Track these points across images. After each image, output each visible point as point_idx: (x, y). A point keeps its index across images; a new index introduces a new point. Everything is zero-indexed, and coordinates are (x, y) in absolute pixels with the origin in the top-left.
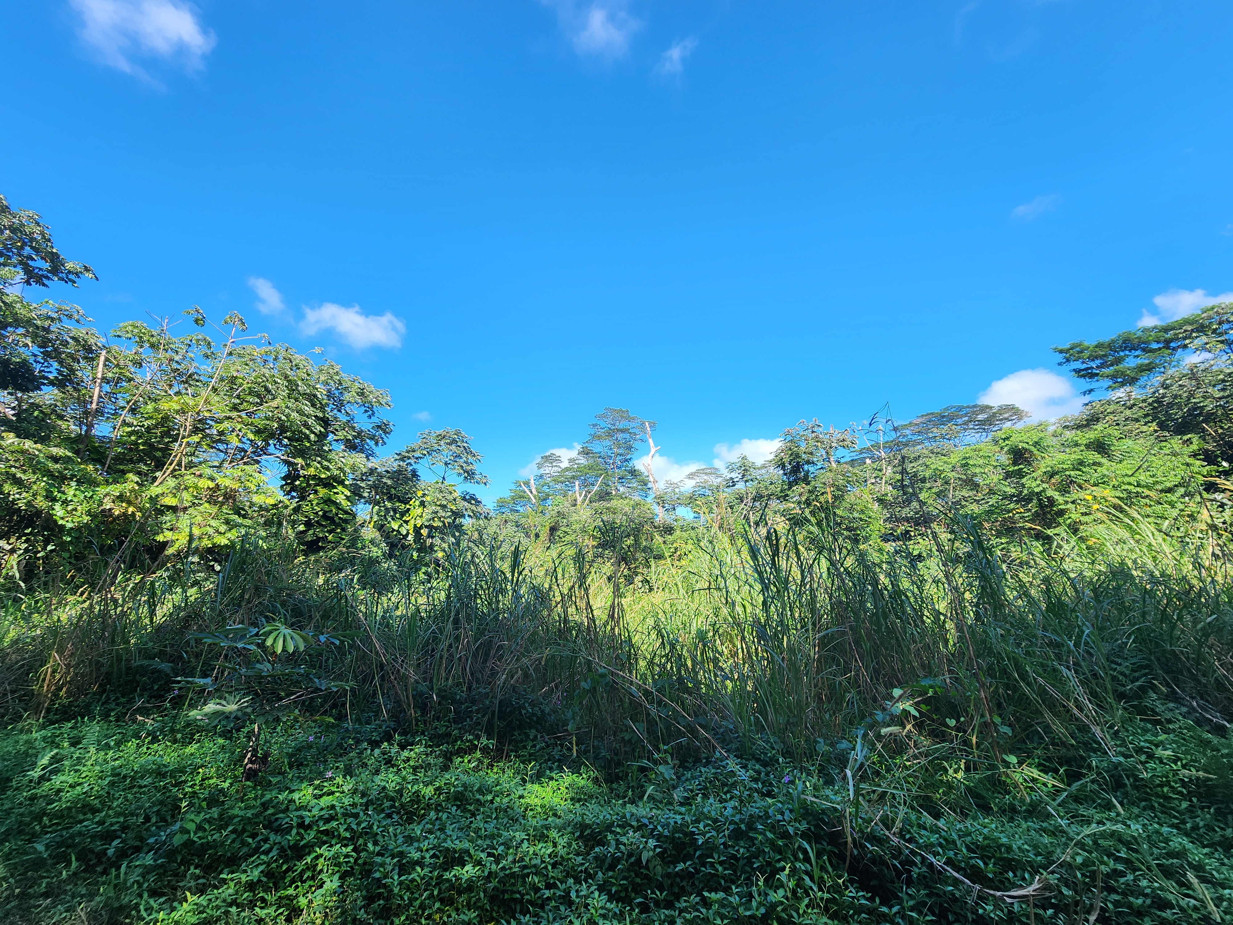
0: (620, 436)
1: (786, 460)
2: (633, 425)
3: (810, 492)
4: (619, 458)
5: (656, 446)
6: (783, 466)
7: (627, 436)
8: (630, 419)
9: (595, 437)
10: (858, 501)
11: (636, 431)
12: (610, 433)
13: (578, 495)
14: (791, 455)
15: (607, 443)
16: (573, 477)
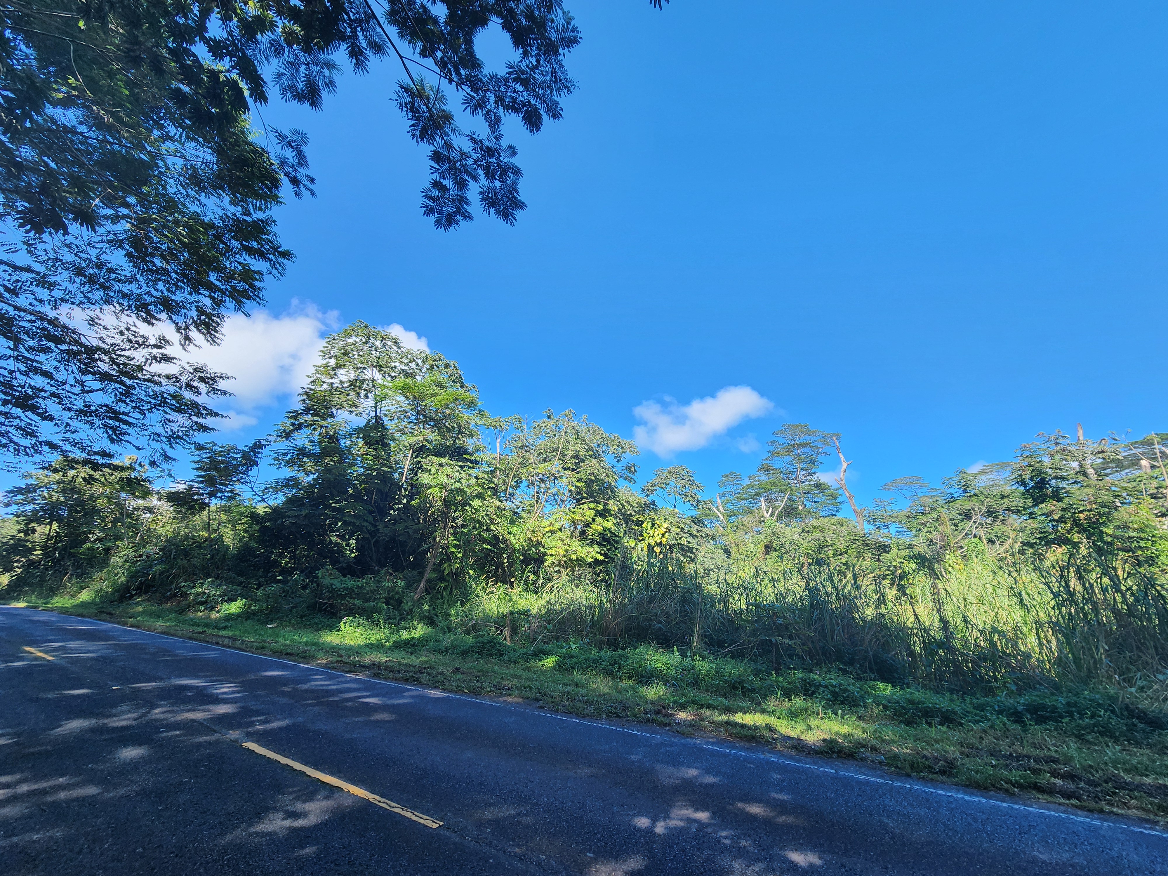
0: (801, 451)
1: (1027, 476)
2: (813, 439)
3: (1063, 510)
4: (802, 473)
5: (847, 460)
6: (1023, 483)
7: (807, 449)
8: (809, 433)
9: (774, 454)
10: (1133, 518)
11: (819, 444)
12: (790, 449)
13: (765, 512)
14: (1033, 471)
15: (789, 459)
16: (757, 494)
